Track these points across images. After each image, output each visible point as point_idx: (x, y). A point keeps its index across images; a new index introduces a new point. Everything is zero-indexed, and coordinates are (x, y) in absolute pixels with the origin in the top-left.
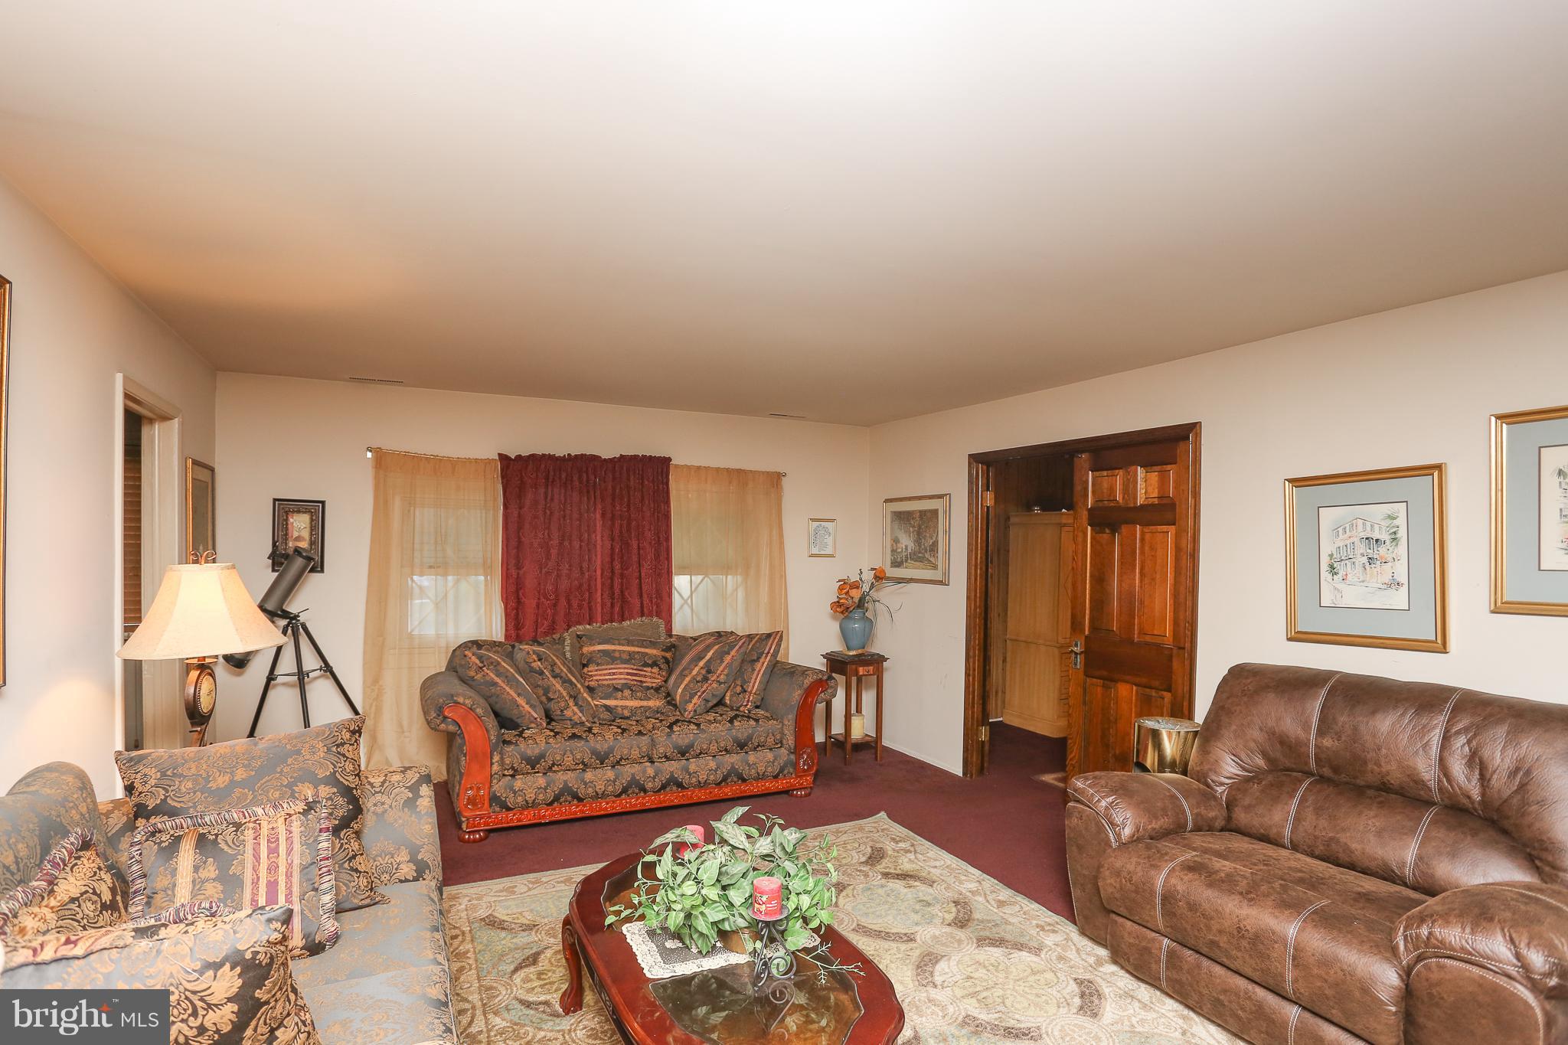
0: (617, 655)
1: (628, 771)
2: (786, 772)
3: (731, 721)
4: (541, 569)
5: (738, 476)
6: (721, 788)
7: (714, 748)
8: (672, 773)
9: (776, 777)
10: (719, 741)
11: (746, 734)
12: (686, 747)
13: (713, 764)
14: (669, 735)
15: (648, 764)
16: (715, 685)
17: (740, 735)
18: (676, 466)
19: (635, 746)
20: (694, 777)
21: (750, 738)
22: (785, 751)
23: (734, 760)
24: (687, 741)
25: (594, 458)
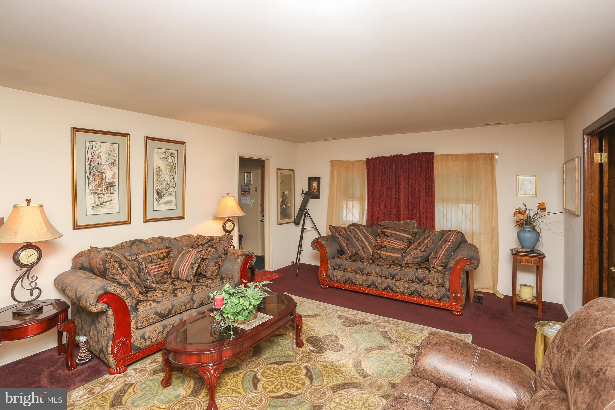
0: (387, 234)
1: (372, 279)
2: (444, 299)
3: (417, 269)
4: (380, 199)
5: (469, 157)
6: (411, 297)
7: (406, 278)
8: (388, 284)
9: (439, 300)
10: (409, 276)
11: (422, 276)
12: (394, 274)
13: (406, 285)
14: (388, 268)
15: (380, 278)
16: (419, 252)
17: (419, 276)
18: (437, 155)
19: (374, 269)
20: (398, 288)
21: (424, 278)
22: (445, 289)
23: (417, 286)
24: (394, 272)
25: (401, 156)
